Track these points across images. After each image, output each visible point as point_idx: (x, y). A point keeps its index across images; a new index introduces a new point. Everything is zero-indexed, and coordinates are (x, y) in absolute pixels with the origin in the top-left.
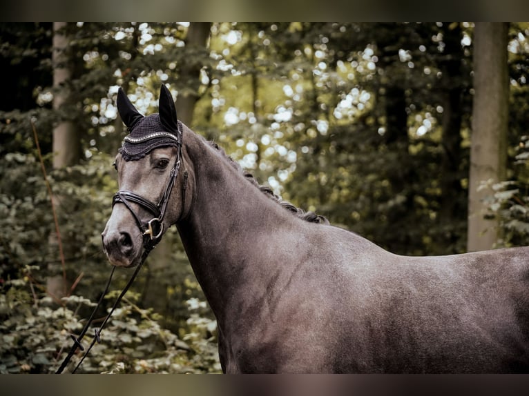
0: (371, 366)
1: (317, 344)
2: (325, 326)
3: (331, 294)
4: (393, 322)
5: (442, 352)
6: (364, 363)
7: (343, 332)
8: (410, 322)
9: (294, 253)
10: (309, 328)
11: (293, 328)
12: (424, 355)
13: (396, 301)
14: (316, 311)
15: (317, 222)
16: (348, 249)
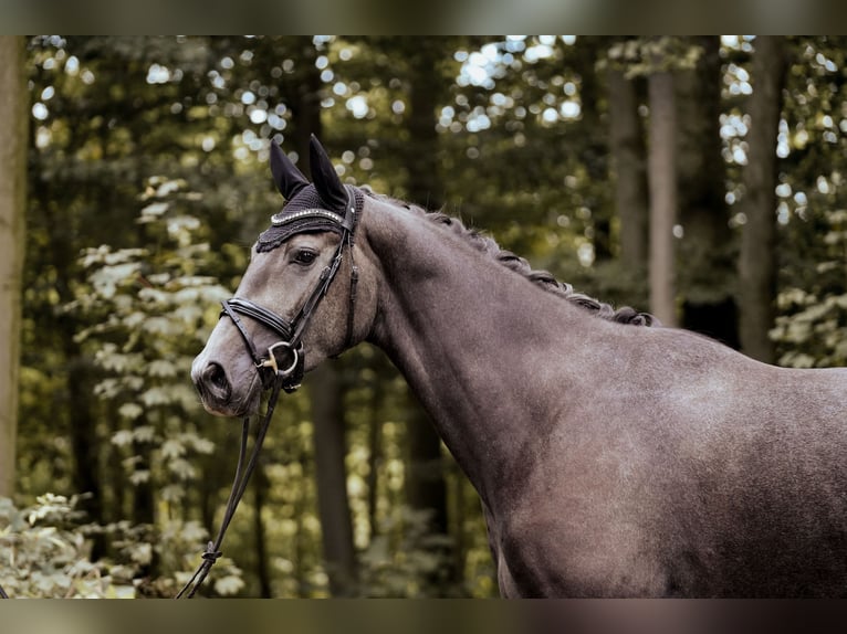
0: (722, 553)
1: (624, 522)
2: (637, 491)
3: (647, 440)
4: (754, 481)
5: (841, 526)
6: (709, 550)
7: (670, 500)
8: (783, 480)
9: (588, 375)
10: (610, 494)
11: (582, 496)
12: (809, 532)
13: (761, 446)
14: (621, 466)
15: (638, 323)
16: (686, 363)
